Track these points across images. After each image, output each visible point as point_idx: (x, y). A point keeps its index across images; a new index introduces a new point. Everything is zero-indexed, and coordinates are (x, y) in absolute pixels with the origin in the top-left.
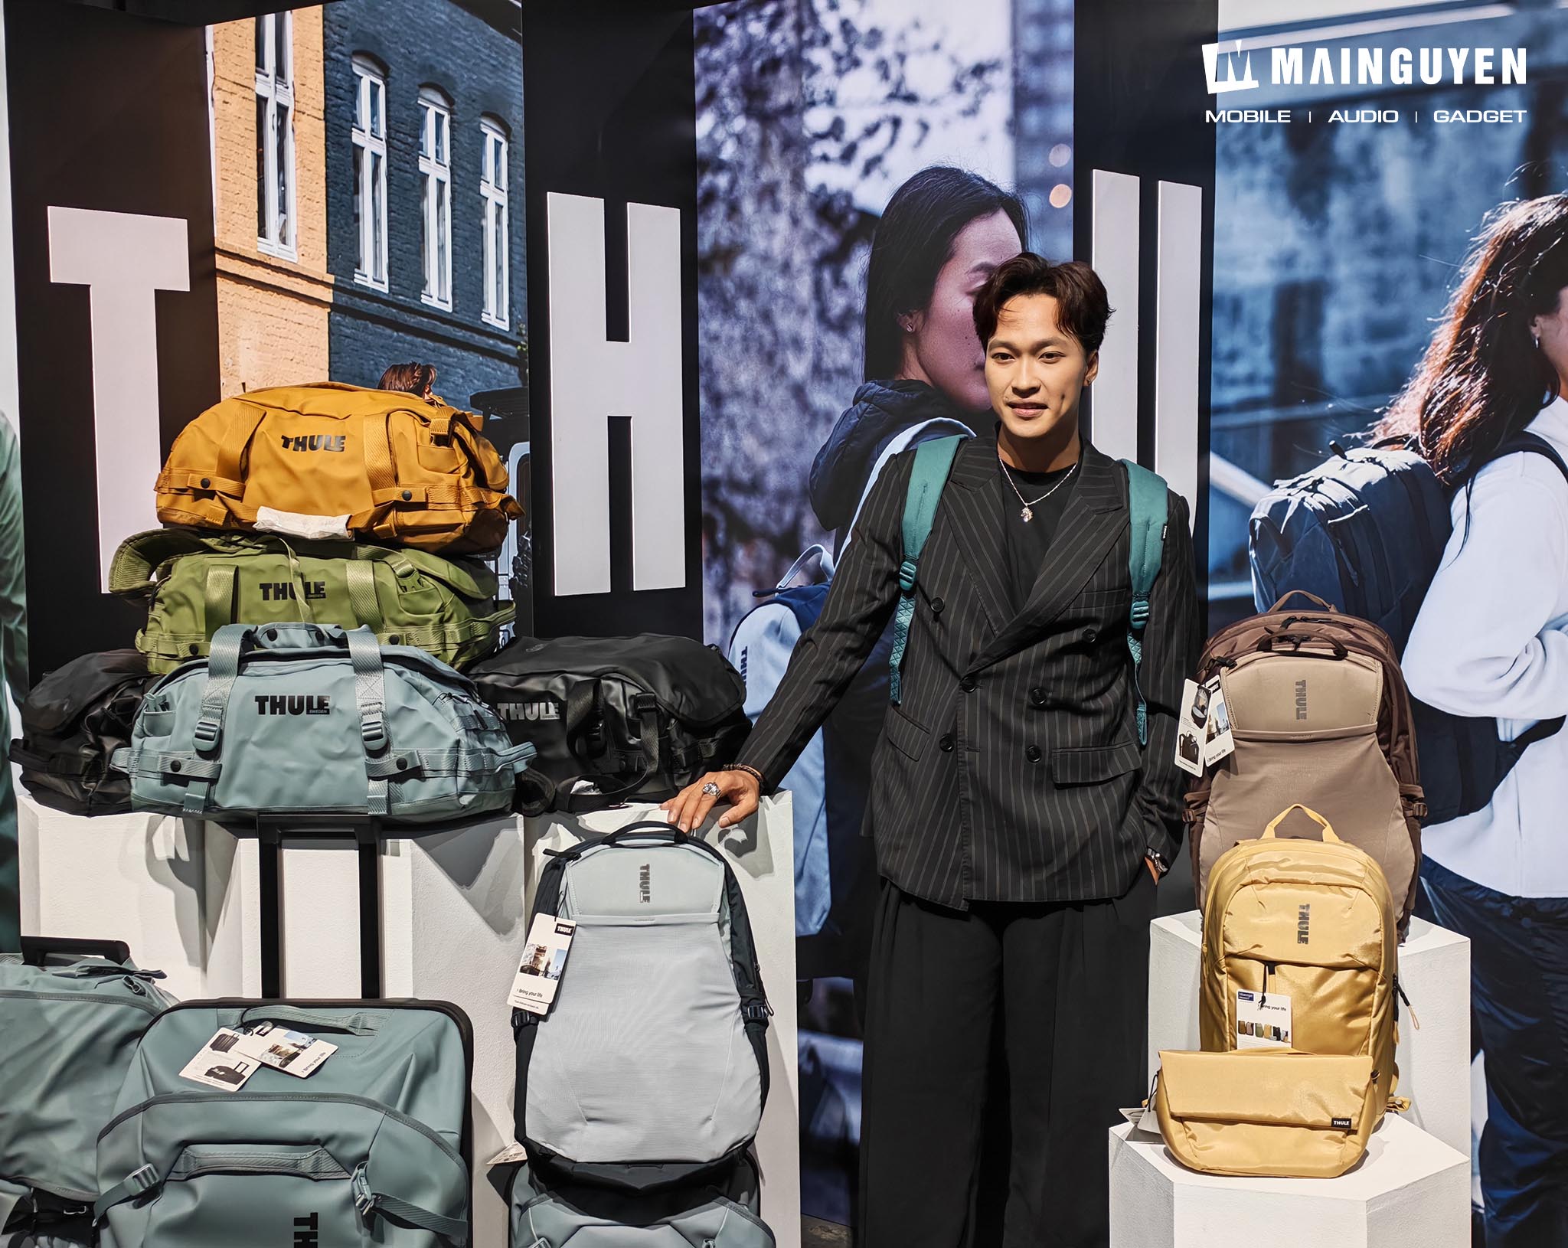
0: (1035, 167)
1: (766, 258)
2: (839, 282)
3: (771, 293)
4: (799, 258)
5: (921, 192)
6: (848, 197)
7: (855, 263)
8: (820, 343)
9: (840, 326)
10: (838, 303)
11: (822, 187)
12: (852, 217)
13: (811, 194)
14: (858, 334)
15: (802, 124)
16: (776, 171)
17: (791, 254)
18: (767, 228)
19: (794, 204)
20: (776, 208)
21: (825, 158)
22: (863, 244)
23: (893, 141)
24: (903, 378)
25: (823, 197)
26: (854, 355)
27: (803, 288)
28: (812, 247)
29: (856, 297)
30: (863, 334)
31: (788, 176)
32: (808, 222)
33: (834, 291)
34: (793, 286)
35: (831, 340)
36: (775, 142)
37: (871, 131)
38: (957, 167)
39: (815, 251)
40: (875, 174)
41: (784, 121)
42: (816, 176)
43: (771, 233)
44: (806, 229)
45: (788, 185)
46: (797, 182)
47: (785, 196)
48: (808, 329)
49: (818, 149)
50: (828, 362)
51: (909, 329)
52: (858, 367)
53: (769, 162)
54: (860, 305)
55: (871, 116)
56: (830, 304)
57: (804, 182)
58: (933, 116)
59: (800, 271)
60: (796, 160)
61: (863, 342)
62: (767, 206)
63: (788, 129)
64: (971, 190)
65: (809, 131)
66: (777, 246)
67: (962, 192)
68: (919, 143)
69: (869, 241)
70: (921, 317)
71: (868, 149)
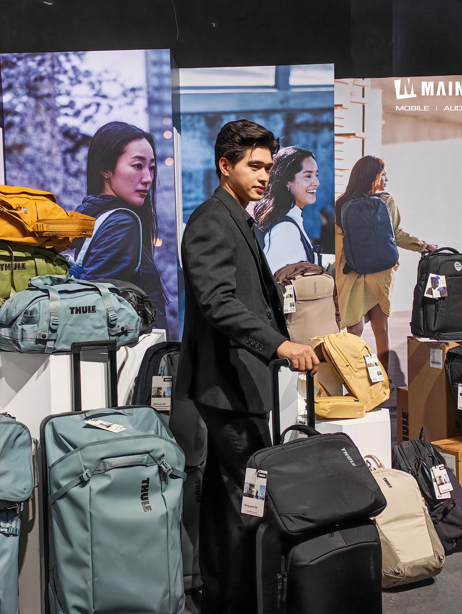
0: (157, 124)
1: (39, 149)
2: (74, 159)
3: (43, 162)
4: (55, 150)
5: (110, 130)
6: (78, 129)
7: (81, 153)
8: (66, 181)
9: (76, 175)
10: (74, 167)
11: (65, 125)
12: (79, 137)
13: (61, 127)
14: (83, 178)
15: (55, 101)
16: (43, 117)
17: (51, 148)
18: (39, 138)
19: (52, 130)
20: (44, 131)
21: (66, 115)
22: (85, 146)
23: (97, 111)
24: (104, 194)
25: (66, 128)
26: (82, 185)
27: (58, 161)
28: (61, 146)
29: (82, 165)
30: (86, 178)
31: (49, 120)
32: (59, 137)
33: (72, 163)
34: (53, 160)
35: (71, 180)
36: (43, 107)
37: (87, 107)
38: (125, 122)
39: (63, 148)
40: (90, 122)
41: (46, 100)
42: (62, 121)
43: (41, 140)
44: (59, 140)
45: (49, 123)
46: (53, 122)
47: (48, 127)
48: (60, 176)
49: (63, 111)
50: (70, 188)
51: (106, 177)
52: (84, 190)
53: (40, 114)
54: (84, 168)
55: (87, 101)
56: (70, 167)
57: (57, 123)
58: (114, 104)
59: (56, 155)
60: (53, 114)
61: (86, 181)
62: (39, 130)
63: (48, 102)
64: (131, 130)
65: (58, 104)
66: (45, 145)
67: (127, 131)
68: (108, 113)
69: (88, 145)
70: (111, 173)
71: (86, 113)
